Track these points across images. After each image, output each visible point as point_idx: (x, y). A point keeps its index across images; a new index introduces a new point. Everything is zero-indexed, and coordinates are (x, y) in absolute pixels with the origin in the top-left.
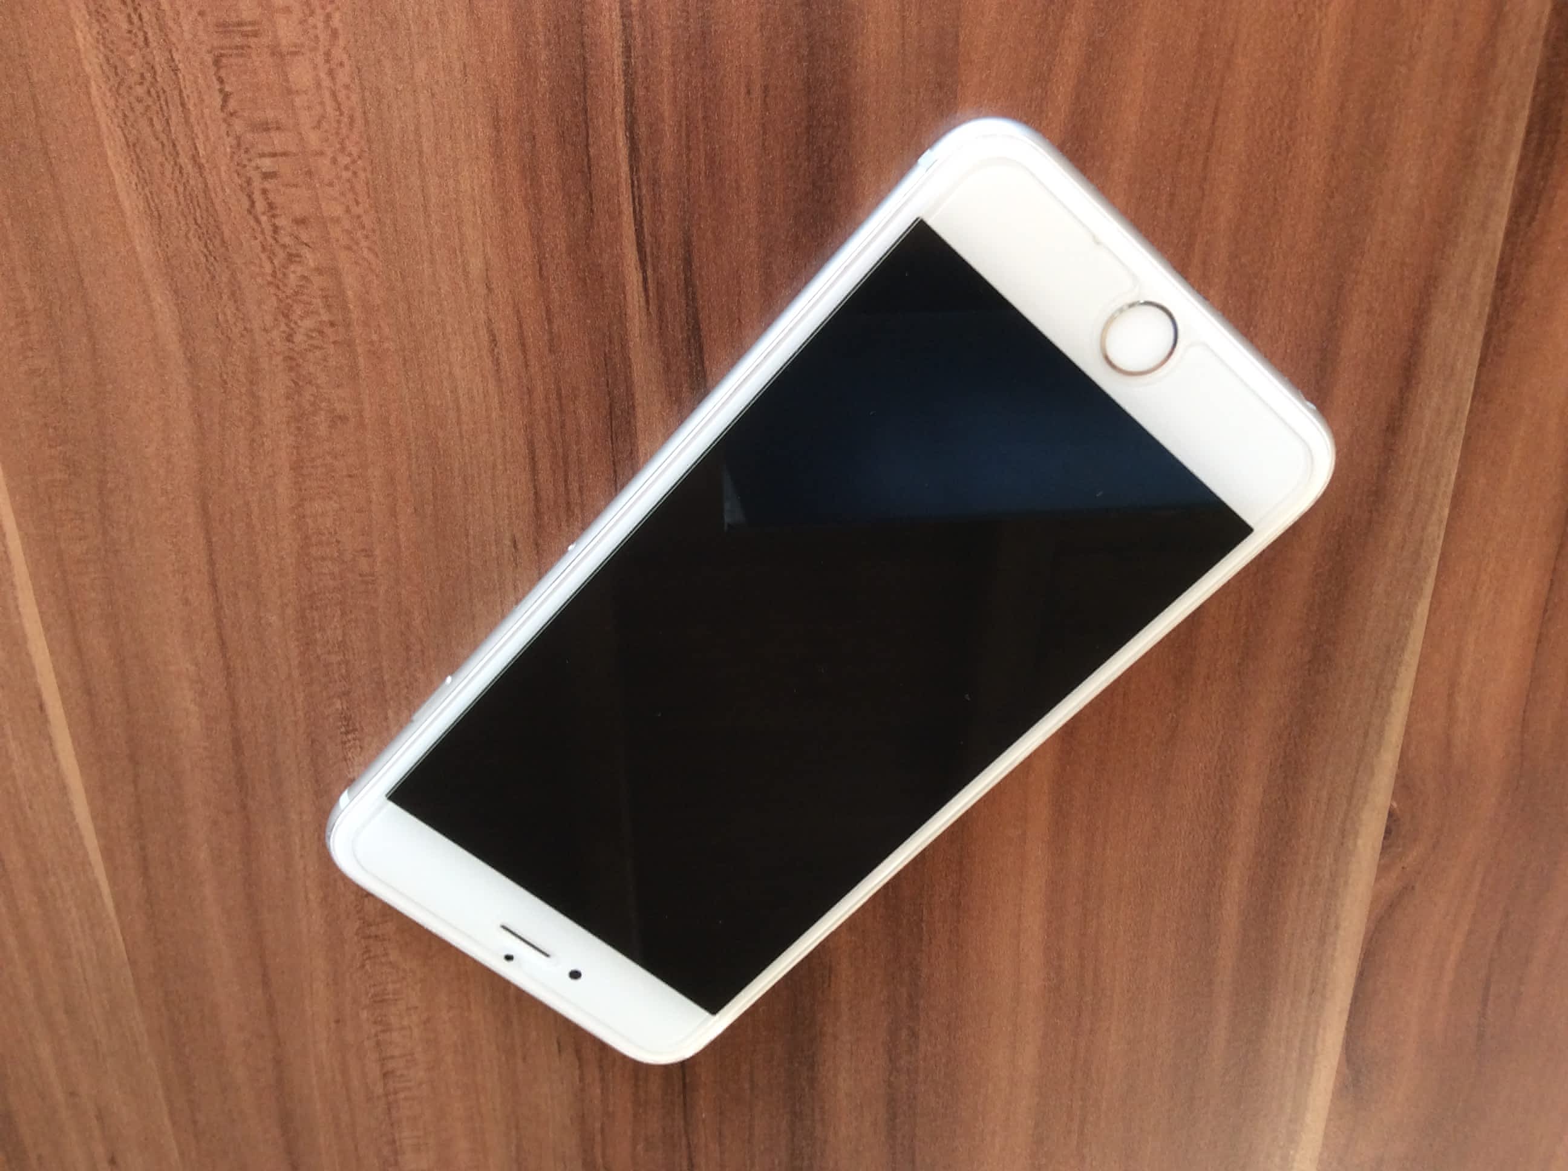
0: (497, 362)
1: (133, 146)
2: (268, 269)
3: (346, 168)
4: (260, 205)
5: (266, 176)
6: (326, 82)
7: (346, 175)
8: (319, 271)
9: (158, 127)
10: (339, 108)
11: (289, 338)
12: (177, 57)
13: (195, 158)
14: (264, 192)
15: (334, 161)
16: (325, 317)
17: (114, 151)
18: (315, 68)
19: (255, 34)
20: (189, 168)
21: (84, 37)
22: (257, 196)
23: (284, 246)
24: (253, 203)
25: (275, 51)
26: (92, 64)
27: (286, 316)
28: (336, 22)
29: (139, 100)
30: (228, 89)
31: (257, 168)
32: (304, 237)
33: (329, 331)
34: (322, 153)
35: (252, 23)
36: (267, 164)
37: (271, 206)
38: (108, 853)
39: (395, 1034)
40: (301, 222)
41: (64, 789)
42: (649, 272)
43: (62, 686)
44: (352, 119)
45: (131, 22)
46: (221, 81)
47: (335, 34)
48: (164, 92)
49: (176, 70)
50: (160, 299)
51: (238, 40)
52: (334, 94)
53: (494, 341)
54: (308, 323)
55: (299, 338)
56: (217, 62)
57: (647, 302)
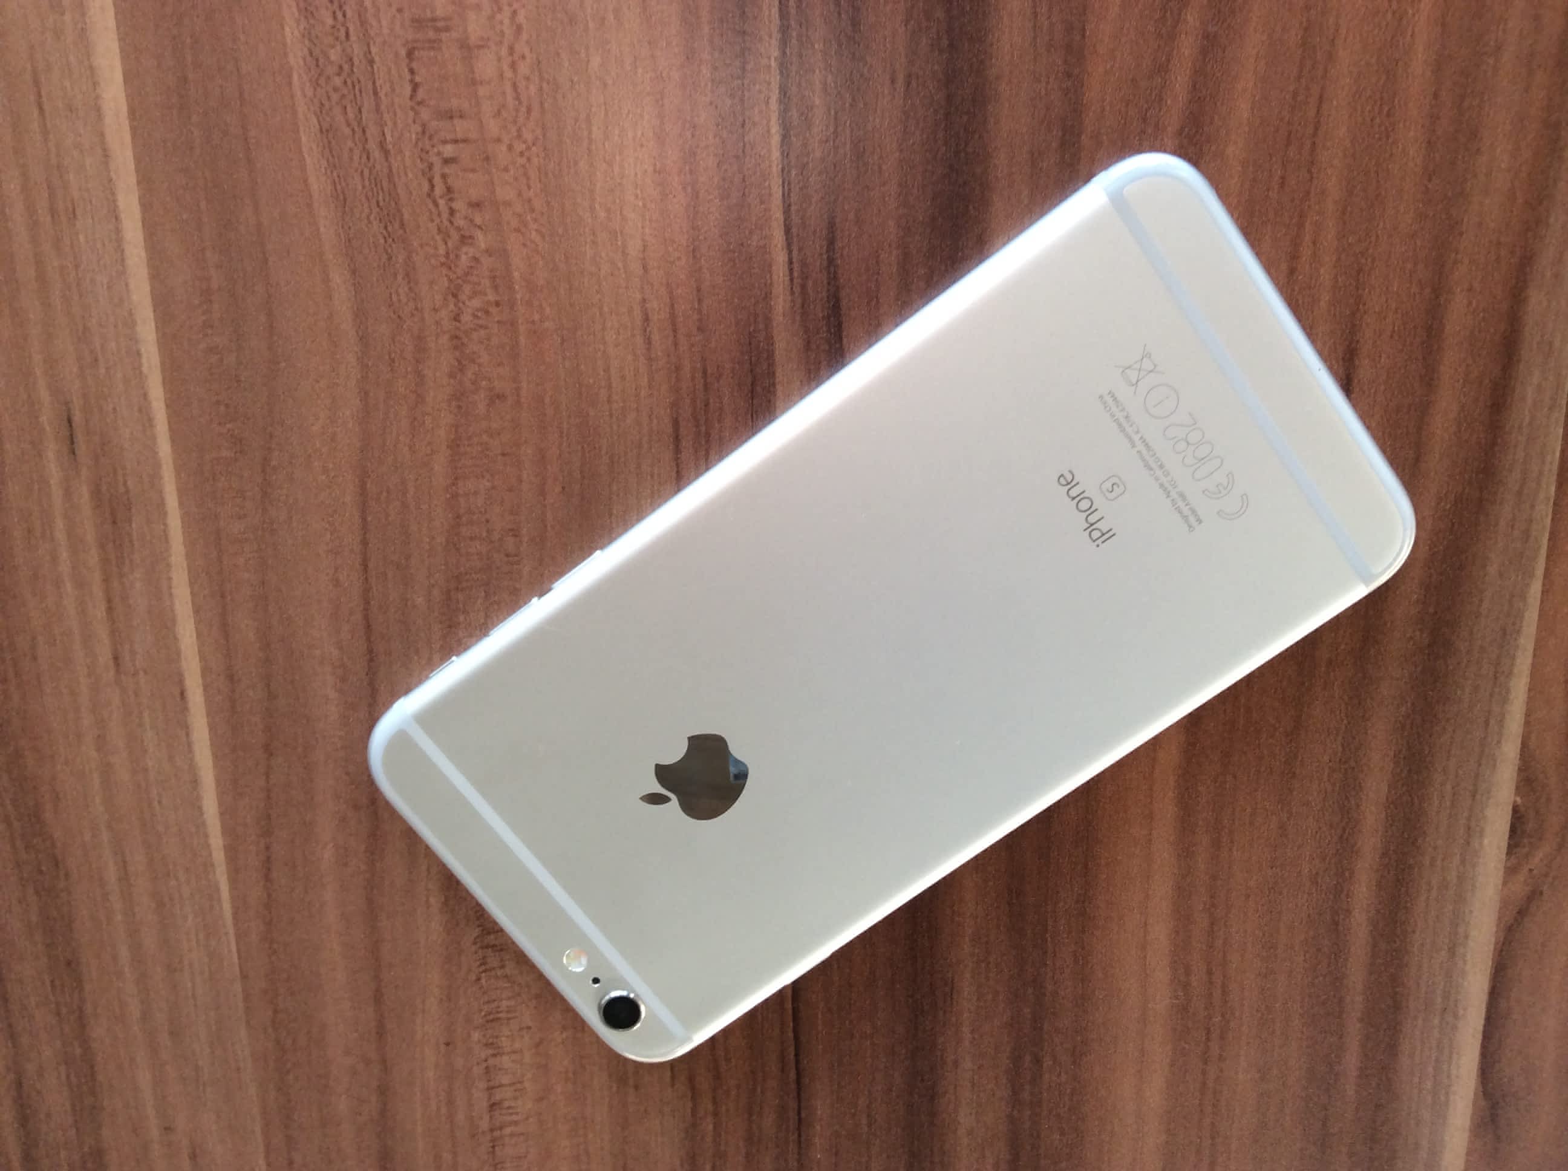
0: (648, 342)
1: (326, 131)
2: (442, 251)
3: (522, 154)
4: (439, 189)
5: (447, 161)
6: (509, 74)
7: (522, 161)
8: (488, 252)
9: (351, 115)
10: (518, 98)
11: (456, 318)
12: (374, 50)
13: (382, 145)
14: (444, 176)
15: (510, 148)
16: (491, 297)
17: (309, 137)
18: (499, 60)
19: (447, 29)
20: (377, 154)
21: (292, 31)
22: (437, 180)
23: (458, 229)
24: (432, 187)
25: (464, 45)
26: (296, 57)
27: (455, 296)
28: (521, 18)
29: (336, 89)
30: (418, 79)
31: (439, 154)
32: (478, 220)
33: (493, 310)
34: (499, 140)
35: (445, 19)
36: (449, 150)
37: (449, 190)
38: (232, 852)
39: (505, 1058)
40: (477, 205)
41: (195, 782)
42: (795, 253)
43: (205, 671)
44: (529, 110)
45: (335, 18)
46: (412, 71)
47: (519, 29)
48: (359, 82)
49: (371, 62)
50: (339, 278)
51: (431, 34)
52: (515, 86)
53: (646, 319)
54: (476, 303)
55: (466, 318)
56: (410, 54)
57: (792, 280)
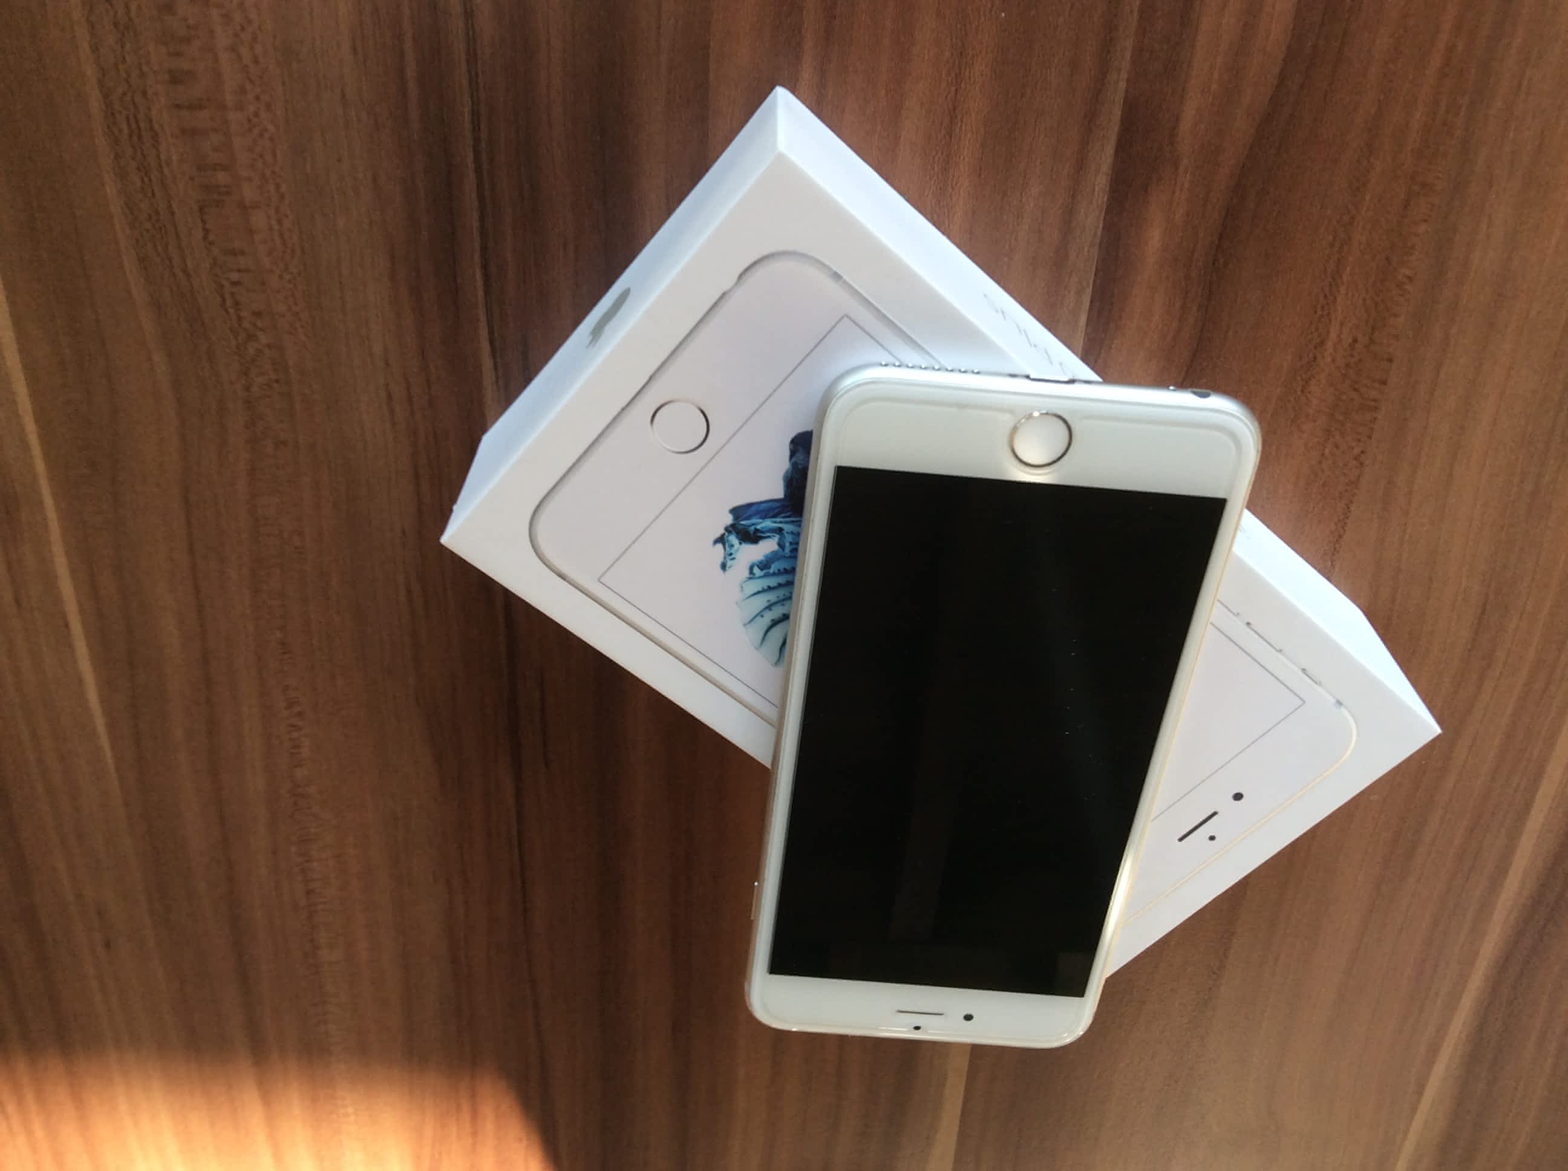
0: (392, 411)
1: (142, 260)
2: (234, 343)
3: (290, 281)
4: (229, 302)
5: (235, 284)
6: (276, 227)
7: (291, 286)
8: (269, 346)
9: (159, 248)
10: (284, 243)
11: (247, 389)
12: (174, 206)
13: (185, 271)
14: (232, 294)
15: (281, 277)
16: (274, 377)
17: (129, 262)
18: (269, 217)
19: (228, 193)
20: (180, 275)
21: (111, 190)
22: (227, 296)
23: (245, 330)
24: (224, 300)
25: (243, 206)
26: (116, 207)
27: (246, 374)
28: (284, 188)
29: (147, 231)
30: (208, 226)
31: (228, 279)
32: (259, 324)
33: (275, 385)
34: (271, 271)
35: (225, 186)
36: (235, 276)
37: (237, 304)
38: (111, 727)
39: (315, 864)
40: (258, 314)
41: (81, 681)
42: (498, 360)
43: (82, 611)
44: (293, 251)
45: (143, 181)
46: (203, 221)
47: (282, 197)
48: (165, 226)
49: (173, 214)
50: (158, 357)
51: (216, 196)
52: (281, 235)
53: (390, 397)
54: (260, 380)
55: (255, 388)
56: (201, 209)
57: (497, 378)
